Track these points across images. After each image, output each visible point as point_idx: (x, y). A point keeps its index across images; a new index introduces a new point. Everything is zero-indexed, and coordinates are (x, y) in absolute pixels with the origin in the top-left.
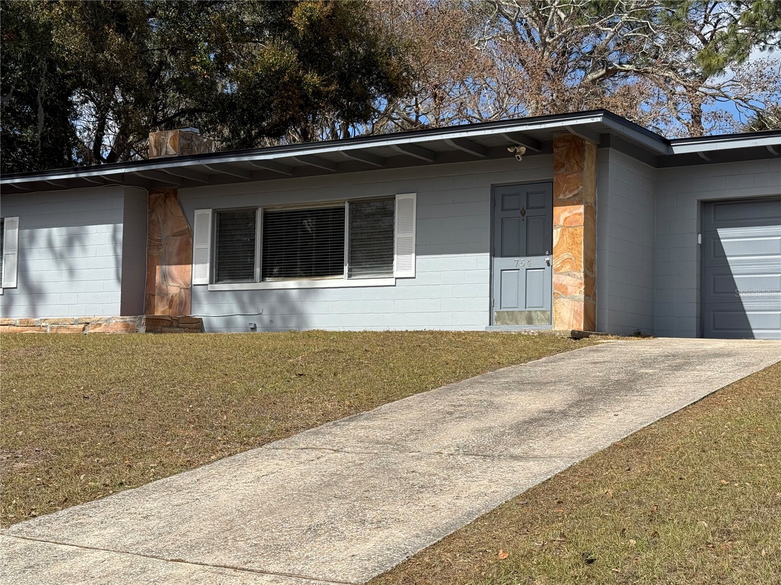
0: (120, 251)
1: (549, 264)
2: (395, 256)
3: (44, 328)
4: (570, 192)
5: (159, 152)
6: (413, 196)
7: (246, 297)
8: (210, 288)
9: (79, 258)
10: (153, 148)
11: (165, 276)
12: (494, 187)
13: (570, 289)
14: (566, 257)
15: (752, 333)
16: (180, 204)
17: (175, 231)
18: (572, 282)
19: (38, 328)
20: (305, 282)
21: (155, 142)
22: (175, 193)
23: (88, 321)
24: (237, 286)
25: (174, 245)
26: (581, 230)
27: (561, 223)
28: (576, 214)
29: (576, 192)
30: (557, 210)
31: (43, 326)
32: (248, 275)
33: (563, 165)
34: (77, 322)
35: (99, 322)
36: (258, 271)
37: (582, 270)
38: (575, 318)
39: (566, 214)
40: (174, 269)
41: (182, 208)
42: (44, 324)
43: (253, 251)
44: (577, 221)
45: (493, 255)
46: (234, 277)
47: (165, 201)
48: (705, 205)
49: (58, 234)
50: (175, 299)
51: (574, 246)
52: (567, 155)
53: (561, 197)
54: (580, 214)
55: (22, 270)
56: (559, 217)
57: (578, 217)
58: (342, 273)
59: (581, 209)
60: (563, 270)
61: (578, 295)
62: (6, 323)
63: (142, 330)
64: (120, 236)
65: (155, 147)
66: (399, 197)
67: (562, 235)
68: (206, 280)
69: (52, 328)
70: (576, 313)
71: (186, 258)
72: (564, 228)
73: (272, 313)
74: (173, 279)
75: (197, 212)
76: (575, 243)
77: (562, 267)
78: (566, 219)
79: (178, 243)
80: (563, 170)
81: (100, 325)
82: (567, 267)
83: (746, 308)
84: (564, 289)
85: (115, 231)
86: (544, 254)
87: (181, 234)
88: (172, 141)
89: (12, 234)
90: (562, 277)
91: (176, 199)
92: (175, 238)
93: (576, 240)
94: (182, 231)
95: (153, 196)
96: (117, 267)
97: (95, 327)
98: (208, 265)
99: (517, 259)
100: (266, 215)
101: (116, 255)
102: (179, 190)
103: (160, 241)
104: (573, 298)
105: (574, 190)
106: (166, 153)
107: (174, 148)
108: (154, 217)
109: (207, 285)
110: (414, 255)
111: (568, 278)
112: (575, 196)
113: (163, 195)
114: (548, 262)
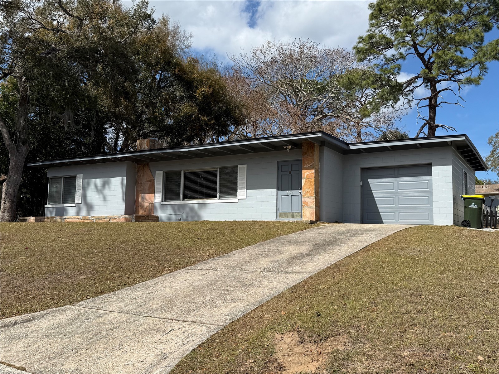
0: (124, 189)
1: (300, 194)
2: (238, 190)
3: (93, 220)
4: (309, 164)
5: (141, 147)
6: (245, 166)
7: (176, 208)
8: (162, 203)
9: (107, 192)
11: (143, 199)
12: (278, 162)
13: (309, 204)
14: (307, 190)
15: (382, 222)
16: (150, 169)
17: (148, 180)
18: (310, 201)
19: (90, 220)
20: (201, 201)
22: (148, 164)
23: (111, 217)
24: (172, 203)
25: (147, 186)
26: (313, 180)
27: (305, 177)
28: (311, 173)
29: (311, 164)
30: (304, 172)
32: (178, 198)
33: (306, 154)
34: (106, 218)
35: (116, 218)
36: (182, 196)
37: (314, 196)
38: (311, 215)
39: (307, 173)
40: (147, 196)
41: (150, 171)
42: (92, 218)
43: (180, 188)
44: (312, 176)
45: (278, 190)
46: (172, 199)
47: (143, 168)
48: (363, 169)
49: (99, 181)
50: (147, 208)
51: (311, 186)
52: (307, 149)
53: (305, 166)
54: (313, 173)
55: (84, 196)
56: (304, 174)
57: (312, 174)
58: (216, 197)
59: (313, 171)
60: (306, 196)
61: (312, 206)
62: (77, 218)
63: (133, 221)
64: (125, 182)
65: (140, 145)
66: (239, 166)
67: (306, 182)
68: (160, 200)
69: (96, 220)
70: (312, 213)
71: (152, 191)
72: (307, 179)
73: (187, 214)
74: (146, 200)
75: (157, 172)
76: (311, 185)
77: (306, 194)
78: (307, 175)
79: (149, 184)
80: (306, 155)
82: (308, 195)
83: (380, 212)
84: (307, 204)
85: (122, 180)
86: (299, 190)
87: (150, 181)
88: (146, 143)
89: (80, 181)
90: (306, 199)
91: (148, 166)
92: (147, 183)
93: (312, 183)
95: (139, 165)
96: (123, 195)
97: (114, 220)
98: (161, 194)
99: (288, 191)
100: (185, 174)
101: (122, 190)
102: (149, 163)
103: (141, 184)
104: (310, 207)
105: (311, 163)
106: (144, 148)
107: (147, 146)
108: (139, 174)
110: (246, 189)
111: (308, 199)
112: (311, 166)
113: (143, 165)
114: (300, 193)
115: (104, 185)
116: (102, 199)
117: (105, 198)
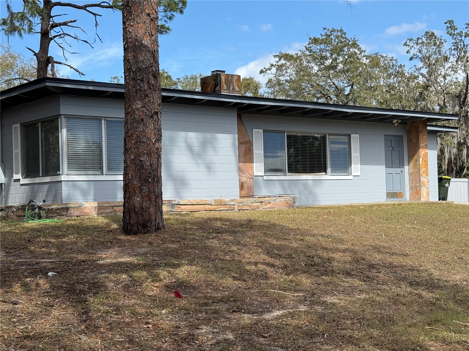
2: (353, 165)
3: (233, 206)
4: (424, 143)
5: (228, 87)
6: (358, 136)
7: (285, 185)
8: (265, 178)
10: (224, 84)
12: (385, 135)
13: (425, 183)
14: (424, 170)
16: (243, 124)
17: (242, 141)
18: (426, 181)
21: (225, 80)
25: (242, 150)
26: (427, 159)
27: (422, 156)
29: (426, 144)
30: (420, 150)
31: (232, 205)
33: (422, 132)
35: (270, 201)
37: (429, 176)
38: (427, 195)
39: (423, 152)
40: (243, 166)
41: (245, 127)
42: (232, 203)
44: (426, 155)
50: (245, 185)
51: (426, 166)
52: (423, 128)
53: (422, 145)
56: (421, 153)
59: (427, 151)
60: (423, 176)
66: (352, 135)
67: (422, 161)
68: (262, 173)
70: (427, 193)
71: (250, 158)
72: (423, 158)
73: (300, 193)
74: (243, 172)
75: (255, 130)
78: (423, 154)
79: (244, 148)
80: (422, 134)
81: (270, 203)
82: (424, 174)
85: (234, 139)
86: (400, 168)
87: (245, 143)
88: (237, 82)
90: (423, 179)
91: (241, 120)
92: (241, 145)
93: (426, 163)
94: (245, 141)
98: (263, 164)
99: (392, 169)
100: (289, 137)
102: (242, 115)
105: (425, 142)
106: (233, 89)
107: (238, 87)
109: (263, 176)
110: (359, 164)
111: (425, 179)
112: (425, 145)
114: (401, 171)
115: (204, 144)
116: (203, 168)
117: (209, 168)
